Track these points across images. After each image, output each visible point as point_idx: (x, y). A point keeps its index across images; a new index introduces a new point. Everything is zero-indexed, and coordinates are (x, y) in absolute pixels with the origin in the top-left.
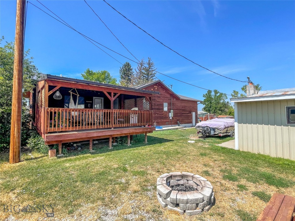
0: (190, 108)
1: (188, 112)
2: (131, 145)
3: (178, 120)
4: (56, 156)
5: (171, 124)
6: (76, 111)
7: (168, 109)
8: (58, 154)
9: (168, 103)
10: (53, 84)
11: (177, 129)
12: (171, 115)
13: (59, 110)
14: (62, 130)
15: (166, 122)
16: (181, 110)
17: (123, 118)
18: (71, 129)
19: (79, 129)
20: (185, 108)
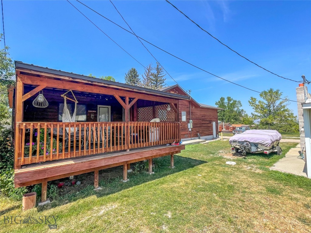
0: (211, 117)
1: (208, 122)
2: (154, 173)
3: (198, 132)
4: (36, 206)
5: (190, 137)
6: (71, 126)
7: (187, 119)
8: (41, 201)
9: (187, 112)
10: (32, 81)
11: (199, 142)
12: (190, 126)
13: (42, 125)
14: (48, 159)
15: (185, 134)
16: (201, 119)
17: (137, 133)
18: (63, 155)
19: (77, 156)
20: (205, 117)
